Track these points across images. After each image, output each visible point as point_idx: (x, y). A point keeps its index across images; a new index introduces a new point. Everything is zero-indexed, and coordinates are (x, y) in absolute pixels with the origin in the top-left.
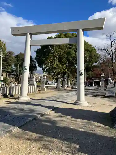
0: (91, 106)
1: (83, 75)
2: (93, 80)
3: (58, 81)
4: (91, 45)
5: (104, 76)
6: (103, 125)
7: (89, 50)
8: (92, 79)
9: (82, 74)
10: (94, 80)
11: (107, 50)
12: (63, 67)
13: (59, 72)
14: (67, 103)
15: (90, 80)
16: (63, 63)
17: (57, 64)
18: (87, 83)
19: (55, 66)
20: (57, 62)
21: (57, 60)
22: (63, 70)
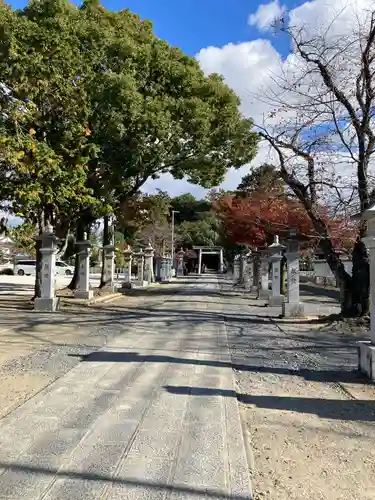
2: (197, 252)
8: (194, 247)
10: (201, 253)
15: (189, 252)
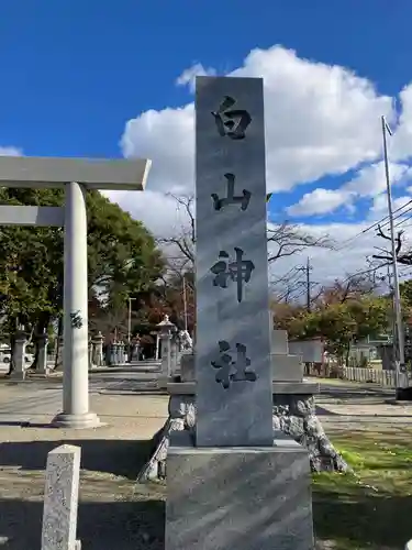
0: (109, 426)
1: (85, 328)
2: (154, 337)
3: (17, 346)
4: (136, 224)
5: (170, 324)
6: (112, 475)
7: (131, 240)
8: (152, 333)
9: (81, 324)
10: (158, 339)
11: (182, 244)
12: (36, 295)
13: (20, 315)
14: (26, 425)
15: (146, 338)
16: (36, 279)
17: (13, 285)
18: (132, 348)
19: (6, 293)
20: (12, 277)
21: (13, 269)
22: (35, 305)
